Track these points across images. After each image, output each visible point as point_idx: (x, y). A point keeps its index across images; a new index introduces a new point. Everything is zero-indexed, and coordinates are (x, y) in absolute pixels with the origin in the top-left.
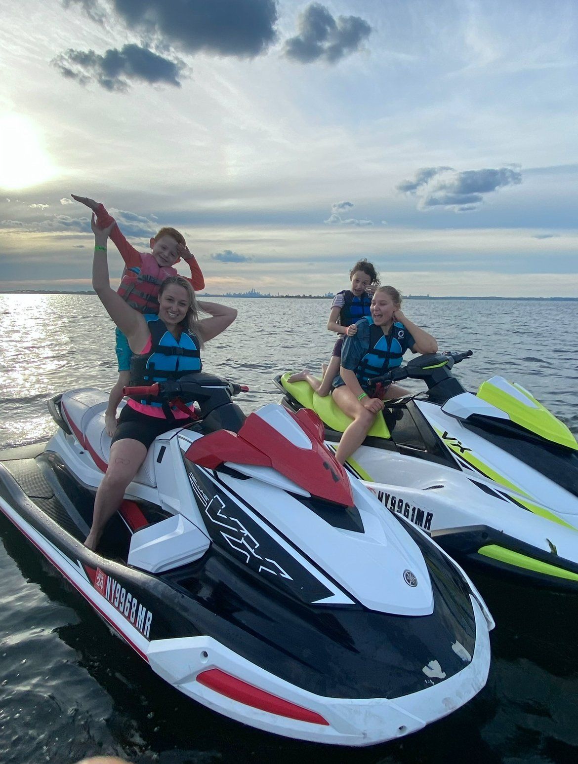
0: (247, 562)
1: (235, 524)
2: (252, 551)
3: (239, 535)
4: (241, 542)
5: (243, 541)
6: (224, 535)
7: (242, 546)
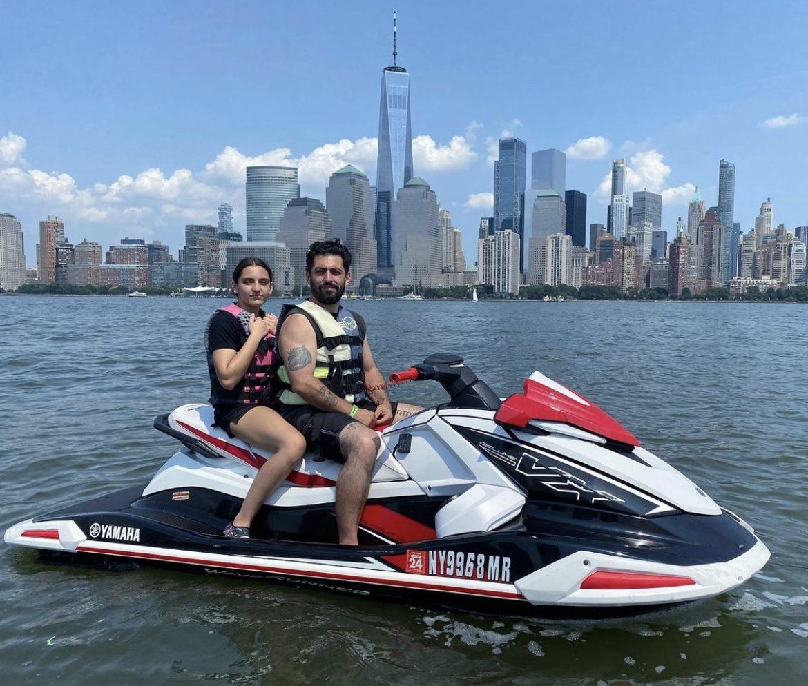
0: (578, 498)
1: (554, 472)
2: (582, 488)
3: (564, 479)
4: (567, 484)
5: (569, 482)
6: (546, 483)
7: (570, 487)
